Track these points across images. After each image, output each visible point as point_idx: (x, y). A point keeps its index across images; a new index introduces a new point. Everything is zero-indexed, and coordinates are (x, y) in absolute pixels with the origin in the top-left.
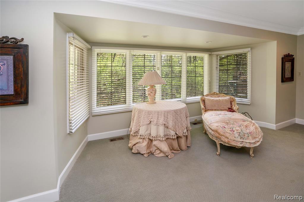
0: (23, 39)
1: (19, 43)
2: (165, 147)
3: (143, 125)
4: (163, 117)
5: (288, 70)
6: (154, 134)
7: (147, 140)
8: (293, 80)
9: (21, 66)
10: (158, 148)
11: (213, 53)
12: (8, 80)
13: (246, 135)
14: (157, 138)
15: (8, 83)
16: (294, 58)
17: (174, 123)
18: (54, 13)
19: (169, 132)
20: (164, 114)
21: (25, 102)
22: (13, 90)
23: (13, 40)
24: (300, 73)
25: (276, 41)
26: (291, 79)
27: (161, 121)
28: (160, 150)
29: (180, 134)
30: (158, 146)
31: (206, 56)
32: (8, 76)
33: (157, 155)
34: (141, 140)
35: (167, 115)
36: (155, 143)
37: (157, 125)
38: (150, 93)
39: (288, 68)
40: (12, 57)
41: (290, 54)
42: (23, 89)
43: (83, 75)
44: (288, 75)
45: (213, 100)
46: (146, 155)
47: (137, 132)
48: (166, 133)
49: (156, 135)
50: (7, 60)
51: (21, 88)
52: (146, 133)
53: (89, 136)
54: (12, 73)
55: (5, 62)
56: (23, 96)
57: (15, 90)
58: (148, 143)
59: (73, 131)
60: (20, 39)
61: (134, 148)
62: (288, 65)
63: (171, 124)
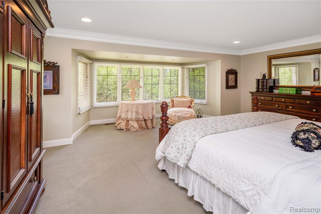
0: (57, 63)
1: (55, 65)
2: (135, 125)
3: (124, 112)
4: (135, 107)
5: (231, 81)
6: (129, 117)
7: (126, 120)
8: (237, 88)
9: (56, 76)
10: (132, 126)
11: (184, 67)
12: (50, 82)
13: (182, 118)
14: (131, 120)
15: (50, 84)
16: (237, 72)
17: (142, 111)
18: (72, 49)
19: (139, 116)
20: (136, 105)
21: (58, 93)
22: (52, 87)
23: (53, 63)
24: (242, 83)
25: (220, 60)
26: (235, 87)
27: (134, 110)
28: (134, 127)
29: (146, 118)
30: (132, 124)
31: (179, 68)
32: (50, 81)
33: (131, 130)
34: (122, 121)
35: (138, 106)
36: (130, 122)
37: (132, 111)
38: (131, 93)
39: (232, 79)
40: (52, 71)
41: (233, 69)
42: (57, 87)
43: (87, 81)
44: (231, 83)
45: (179, 100)
46: (125, 130)
47: (120, 117)
48: (137, 117)
49: (131, 117)
50: (50, 73)
51: (56, 86)
52: (125, 117)
53: (91, 121)
54: (52, 79)
55: (49, 74)
56: (57, 90)
57: (53, 87)
58: (126, 123)
59: (81, 113)
60: (56, 62)
61: (118, 126)
62: (231, 77)
63: (140, 111)
